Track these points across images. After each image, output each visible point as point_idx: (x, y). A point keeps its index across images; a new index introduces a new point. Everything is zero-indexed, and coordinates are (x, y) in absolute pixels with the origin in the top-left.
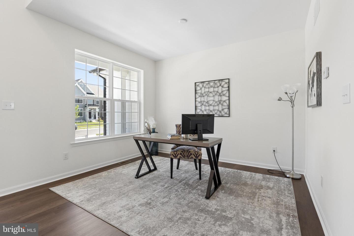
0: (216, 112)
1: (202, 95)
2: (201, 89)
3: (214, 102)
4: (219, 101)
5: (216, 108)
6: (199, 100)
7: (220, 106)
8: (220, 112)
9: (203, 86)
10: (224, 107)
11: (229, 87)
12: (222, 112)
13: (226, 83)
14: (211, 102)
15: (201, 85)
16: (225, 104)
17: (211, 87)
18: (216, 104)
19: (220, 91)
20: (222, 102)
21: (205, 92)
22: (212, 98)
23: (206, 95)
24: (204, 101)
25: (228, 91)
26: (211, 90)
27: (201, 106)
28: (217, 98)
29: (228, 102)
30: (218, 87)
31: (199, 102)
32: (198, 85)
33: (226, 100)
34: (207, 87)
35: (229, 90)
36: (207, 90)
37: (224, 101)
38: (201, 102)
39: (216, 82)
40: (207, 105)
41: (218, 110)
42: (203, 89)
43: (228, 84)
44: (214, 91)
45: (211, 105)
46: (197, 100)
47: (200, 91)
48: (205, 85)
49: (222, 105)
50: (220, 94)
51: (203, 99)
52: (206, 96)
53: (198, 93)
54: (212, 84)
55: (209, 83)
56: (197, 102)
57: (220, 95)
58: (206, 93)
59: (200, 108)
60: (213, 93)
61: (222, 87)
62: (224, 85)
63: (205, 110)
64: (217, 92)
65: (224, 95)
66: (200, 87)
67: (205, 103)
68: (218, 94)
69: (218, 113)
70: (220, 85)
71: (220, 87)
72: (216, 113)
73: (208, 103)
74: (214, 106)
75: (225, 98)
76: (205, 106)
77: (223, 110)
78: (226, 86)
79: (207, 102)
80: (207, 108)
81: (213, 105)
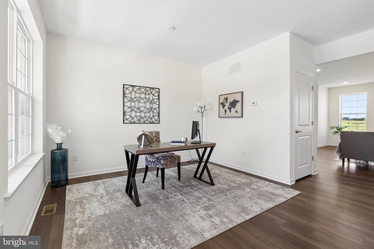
0: (147, 118)
1: (131, 100)
2: (131, 93)
3: (146, 109)
4: (150, 108)
5: (148, 115)
6: (128, 104)
7: (151, 112)
8: (151, 119)
9: (133, 90)
10: (155, 114)
11: (159, 96)
12: (153, 119)
13: (157, 92)
14: (142, 109)
15: (131, 89)
16: (155, 111)
17: (143, 93)
18: (147, 111)
19: (151, 99)
20: (153, 110)
21: (135, 97)
22: (144, 105)
23: (137, 100)
24: (135, 107)
25: (158, 100)
26: (143, 96)
27: (131, 111)
28: (148, 105)
29: (158, 109)
30: (149, 94)
31: (129, 108)
32: (127, 88)
33: (156, 108)
34: (138, 92)
35: (159, 99)
36: (138, 95)
37: (155, 109)
38: (131, 107)
39: (147, 89)
40: (138, 111)
41: (149, 117)
42: (133, 93)
43: (158, 93)
44: (145, 98)
45: (142, 111)
46: (125, 104)
47: (129, 95)
48: (135, 90)
49: (153, 112)
50: (151, 101)
51: (133, 104)
52: (137, 102)
53: (128, 97)
54: (143, 90)
55: (140, 89)
56: (126, 108)
57: (151, 103)
58: (138, 98)
59: (129, 114)
60: (145, 99)
61: (153, 95)
62: (154, 93)
63: (136, 116)
64: (149, 99)
65: (155, 103)
66: (129, 90)
67: (135, 109)
68: (150, 101)
69: (149, 120)
70: (151, 93)
71: (151, 95)
72: (147, 120)
73: (139, 109)
74: (145, 113)
75: (155, 106)
76: (136, 112)
77: (153, 117)
78: (156, 94)
79: (138, 108)
80: (138, 114)
81: (144, 111)
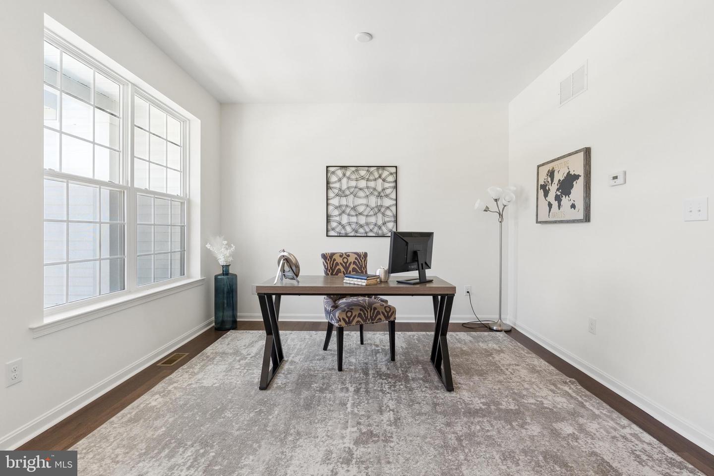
0: (371, 227)
1: (341, 194)
2: (340, 180)
3: (368, 209)
4: (377, 206)
5: (372, 220)
6: (335, 202)
7: (380, 215)
8: (380, 228)
9: (344, 175)
10: (387, 219)
11: (396, 181)
12: (383, 228)
13: (391, 174)
14: (361, 209)
15: (340, 173)
16: (388, 213)
17: (362, 178)
18: (372, 213)
19: (379, 189)
20: (383, 210)
21: (348, 188)
22: (364, 201)
23: (351, 193)
24: (347, 206)
25: (395, 190)
26: (362, 184)
27: (340, 215)
28: (373, 202)
29: (394, 209)
30: (375, 180)
31: (336, 208)
32: (333, 173)
33: (390, 206)
34: (353, 177)
35: (396, 187)
36: (353, 183)
37: (388, 208)
38: (340, 206)
39: (372, 169)
40: (353, 213)
41: (376, 225)
42: (344, 180)
43: (395, 175)
44: (368, 187)
45: (361, 214)
46: (330, 202)
47: (337, 185)
48: (348, 173)
49: (383, 214)
50: (379, 193)
51: (344, 201)
52: (352, 196)
53: (335, 188)
54: (363, 173)
55: (357, 171)
56: (331, 208)
57: (379, 196)
58: (352, 190)
59: (337, 218)
60: (366, 190)
61: (384, 180)
62: (387, 177)
63: (349, 224)
64: (375, 189)
65: (387, 196)
66: (337, 176)
67: (348, 210)
68: (376, 193)
69: (376, 229)
70: (380, 177)
71: (380, 181)
72: (371, 231)
73: (355, 210)
74: (367, 216)
75: (388, 202)
76: (349, 215)
77: (384, 224)
78: (391, 179)
79: (354, 208)
80: (354, 219)
81: (365, 213)
